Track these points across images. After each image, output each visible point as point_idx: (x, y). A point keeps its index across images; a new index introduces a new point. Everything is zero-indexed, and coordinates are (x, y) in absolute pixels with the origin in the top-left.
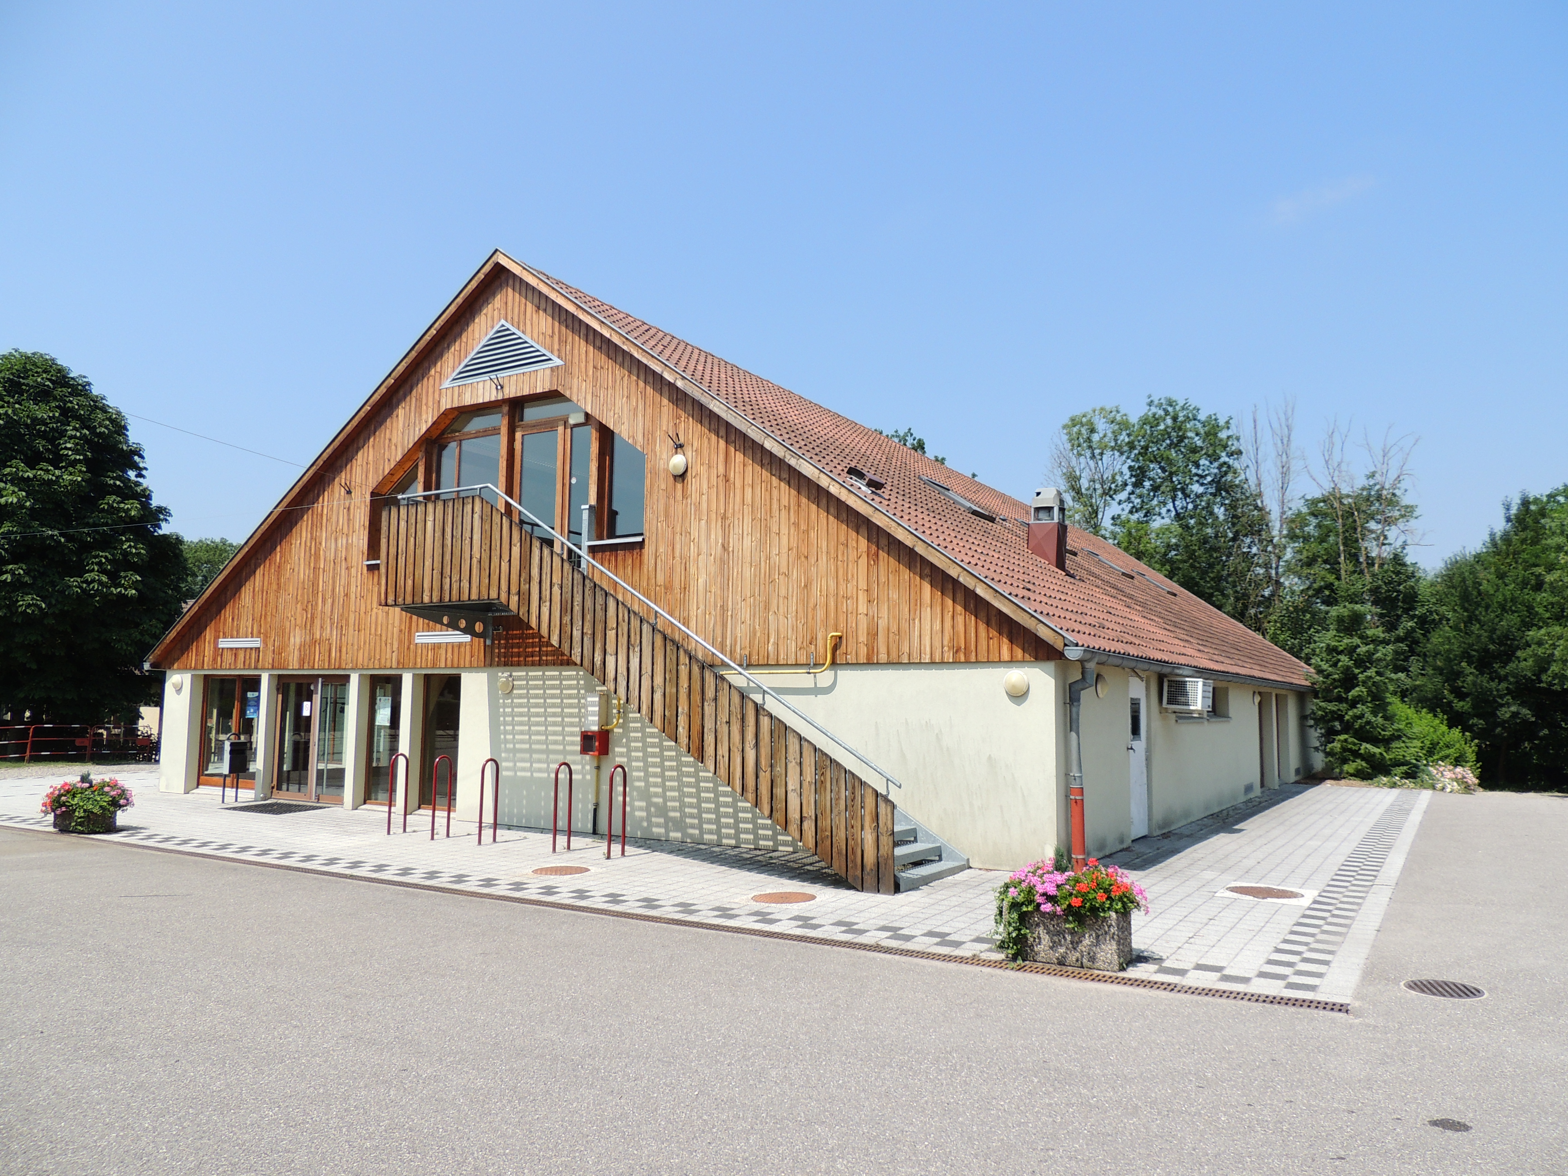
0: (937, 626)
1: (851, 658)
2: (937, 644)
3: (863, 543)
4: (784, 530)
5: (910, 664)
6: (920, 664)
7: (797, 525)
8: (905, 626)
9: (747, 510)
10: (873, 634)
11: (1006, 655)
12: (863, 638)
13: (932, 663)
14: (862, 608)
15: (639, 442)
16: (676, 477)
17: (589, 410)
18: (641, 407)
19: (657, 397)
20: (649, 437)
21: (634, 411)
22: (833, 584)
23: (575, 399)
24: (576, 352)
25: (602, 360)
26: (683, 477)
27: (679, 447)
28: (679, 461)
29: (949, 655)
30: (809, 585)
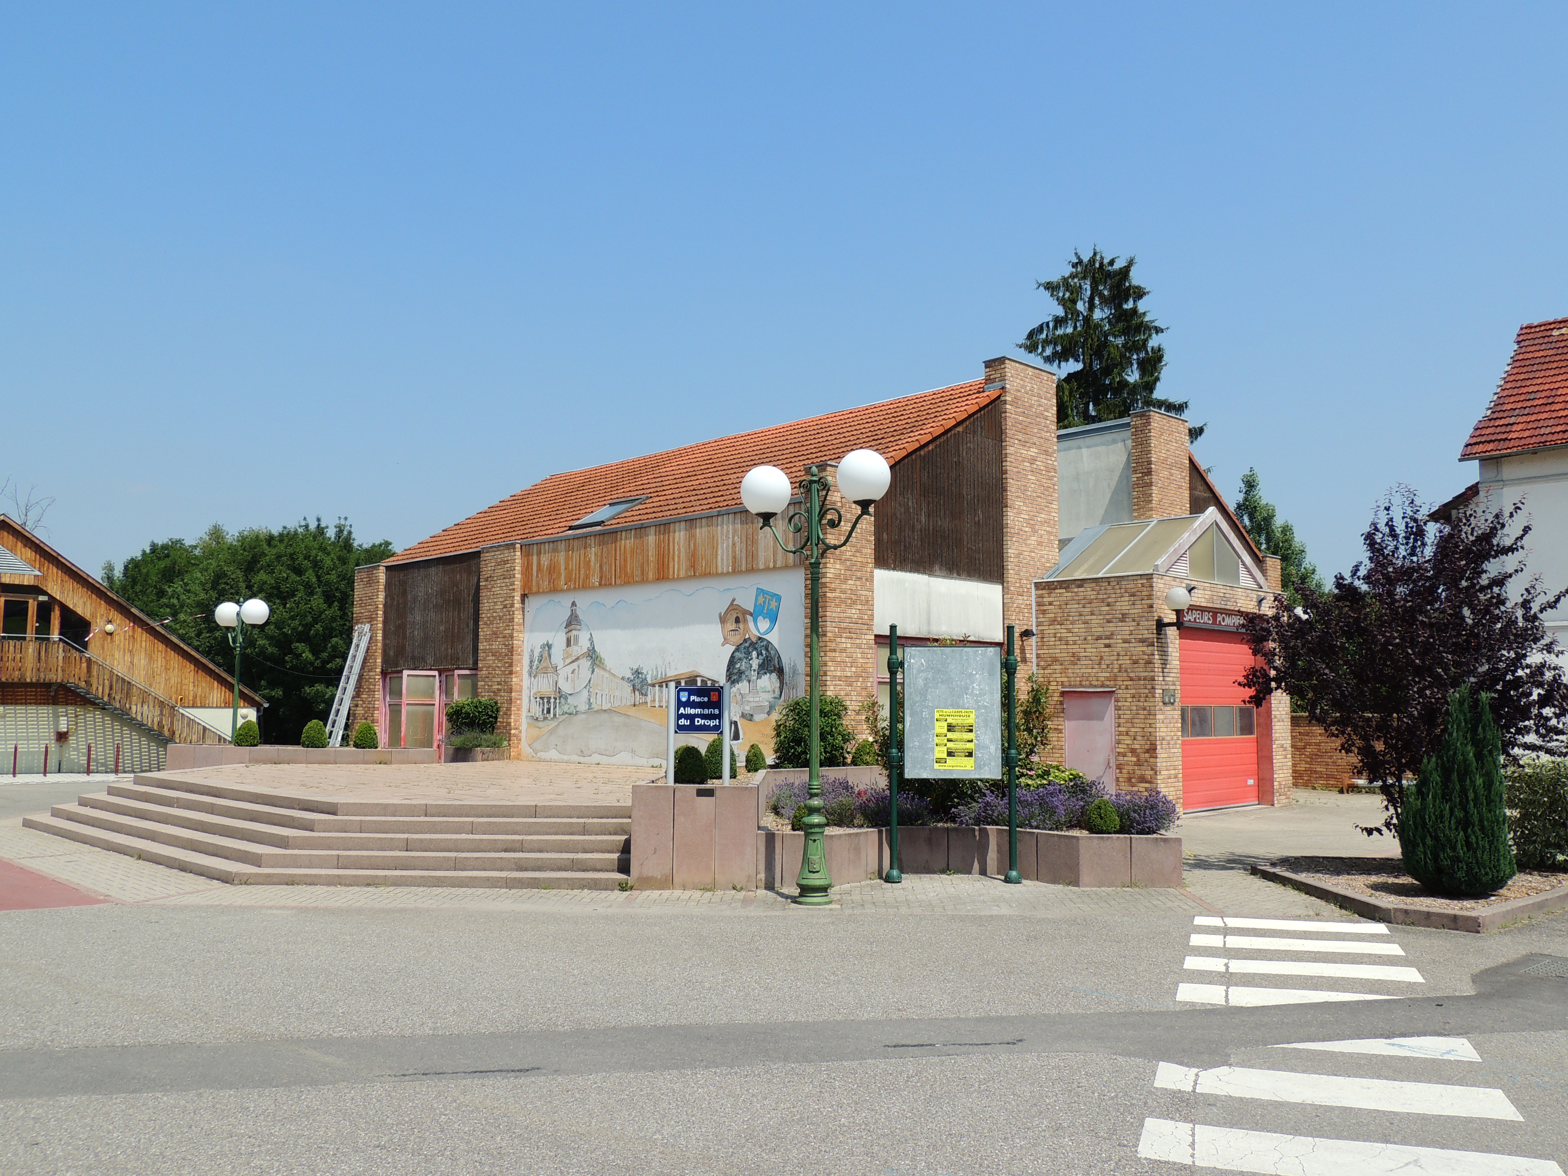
0: (219, 695)
1: (186, 705)
2: (215, 701)
3: (193, 667)
4: (160, 660)
5: (209, 707)
6: (212, 707)
7: (165, 658)
8: (207, 694)
9: (143, 650)
10: (195, 697)
11: (242, 705)
12: (191, 698)
13: (217, 707)
14: (191, 688)
15: (88, 616)
16: (107, 633)
17: (58, 598)
18: (89, 602)
19: (99, 600)
20: (94, 615)
21: (85, 603)
22: (180, 680)
23: (49, 592)
24: (50, 571)
25: (66, 578)
26: (111, 634)
27: (110, 622)
28: (109, 628)
29: (223, 705)
30: (169, 679)
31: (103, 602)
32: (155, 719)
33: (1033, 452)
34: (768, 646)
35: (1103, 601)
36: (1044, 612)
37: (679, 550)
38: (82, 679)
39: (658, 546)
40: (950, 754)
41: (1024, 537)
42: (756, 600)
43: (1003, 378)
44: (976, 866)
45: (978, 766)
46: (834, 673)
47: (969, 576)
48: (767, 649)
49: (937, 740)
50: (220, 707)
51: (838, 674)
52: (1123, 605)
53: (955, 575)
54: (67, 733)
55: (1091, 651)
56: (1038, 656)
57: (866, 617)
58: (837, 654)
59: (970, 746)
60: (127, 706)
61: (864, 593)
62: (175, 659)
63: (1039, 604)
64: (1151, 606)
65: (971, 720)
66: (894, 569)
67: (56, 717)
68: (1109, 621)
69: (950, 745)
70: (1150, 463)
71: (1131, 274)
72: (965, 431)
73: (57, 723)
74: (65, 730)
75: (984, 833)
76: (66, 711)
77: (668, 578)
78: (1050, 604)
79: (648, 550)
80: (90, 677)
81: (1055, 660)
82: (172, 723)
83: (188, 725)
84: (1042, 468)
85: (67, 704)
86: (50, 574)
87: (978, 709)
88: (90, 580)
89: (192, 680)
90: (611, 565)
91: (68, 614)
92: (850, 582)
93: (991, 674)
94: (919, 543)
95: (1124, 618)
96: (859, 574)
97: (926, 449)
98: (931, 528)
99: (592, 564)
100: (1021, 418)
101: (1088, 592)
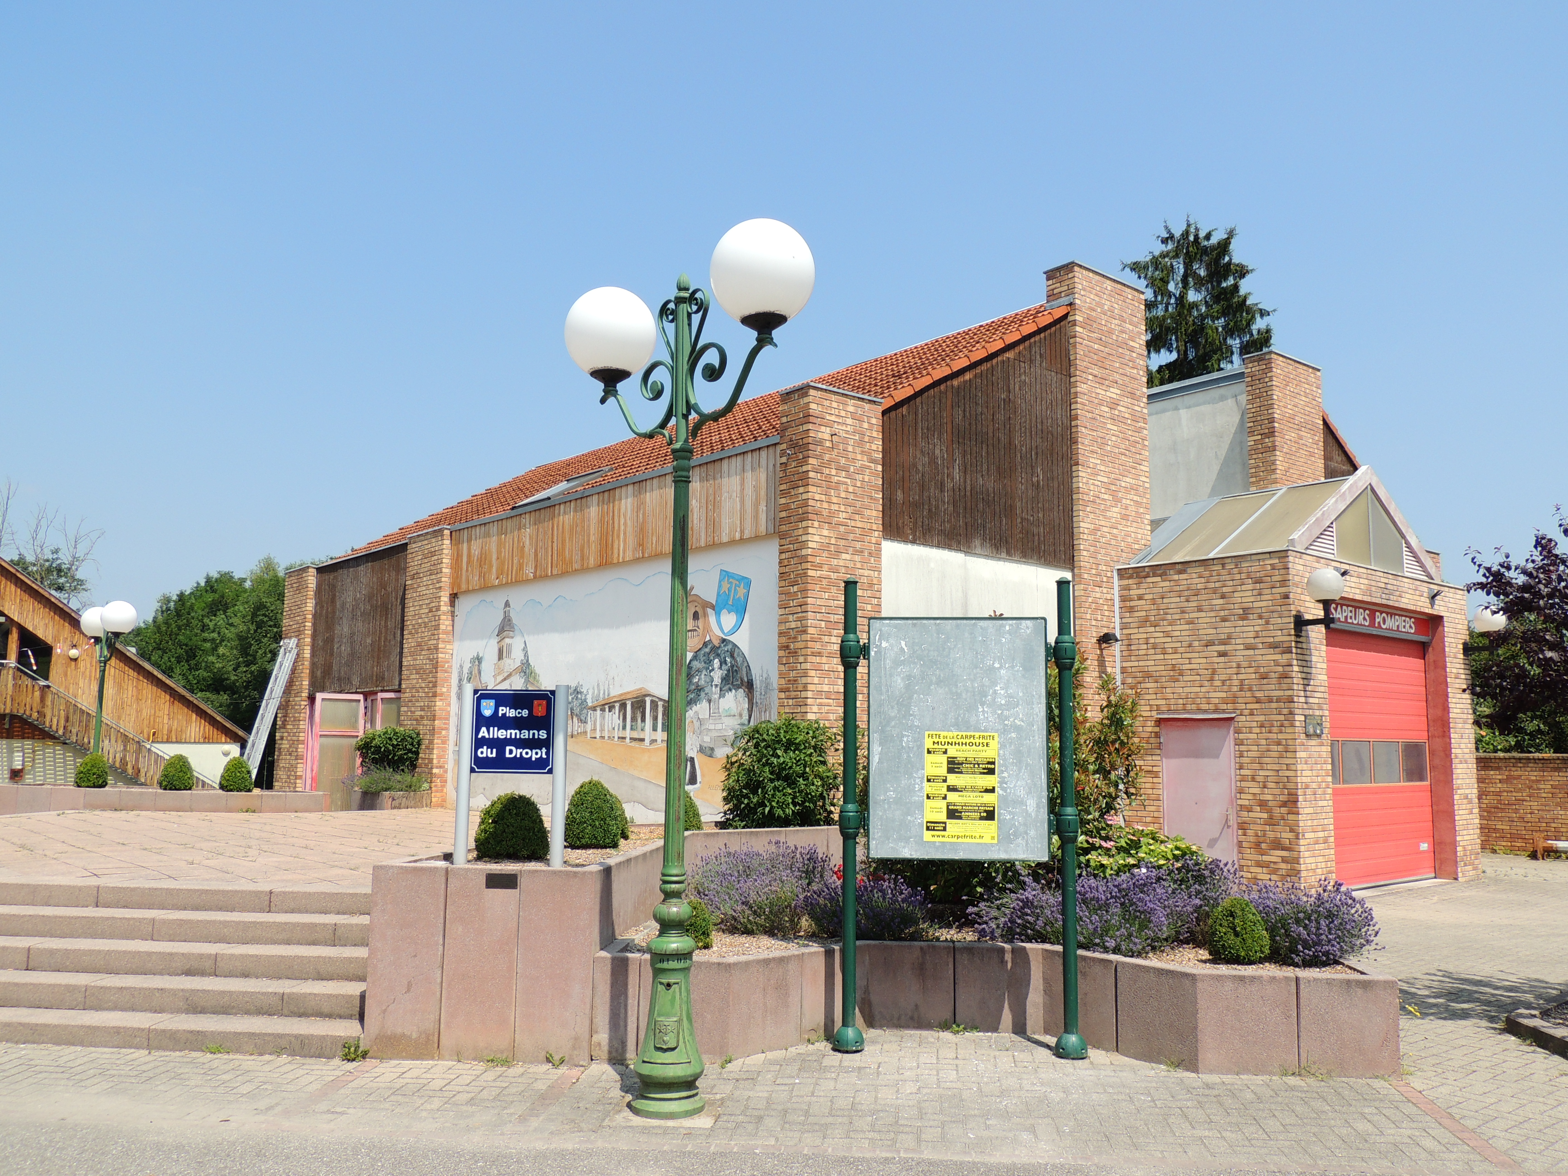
0: (197, 729)
1: (160, 740)
2: (197, 736)
3: (168, 697)
4: (130, 689)
5: (186, 742)
6: (190, 743)
7: (137, 687)
8: (184, 728)
9: (111, 678)
10: (170, 731)
11: (223, 740)
12: (165, 732)
13: (195, 742)
14: (166, 721)
15: (49, 640)
16: (71, 659)
17: (16, 619)
18: (51, 624)
19: (62, 621)
20: (56, 639)
21: (46, 625)
22: (153, 712)
23: (6, 612)
24: (8, 589)
25: (26, 597)
26: (76, 660)
27: (74, 646)
28: (74, 653)
29: (201, 740)
30: (141, 711)
31: (67, 624)
32: (117, 755)
33: (1114, 393)
34: (734, 650)
35: (1215, 591)
36: (1131, 610)
37: (625, 524)
38: (34, 710)
39: (601, 521)
40: (953, 814)
41: (1102, 507)
42: (720, 586)
43: (1071, 292)
44: (1007, 1017)
45: (1004, 838)
46: (819, 688)
47: (1025, 556)
48: (732, 656)
49: (928, 788)
50: (199, 743)
51: (826, 688)
52: (1245, 596)
53: (1004, 555)
54: (21, 771)
55: (1199, 662)
56: (1123, 670)
57: (869, 607)
58: (824, 660)
59: (989, 798)
60: (86, 740)
61: (866, 573)
62: (148, 690)
63: (1123, 599)
64: (1286, 597)
65: (991, 752)
66: (913, 542)
67: (11, 752)
68: (1224, 620)
69: (953, 797)
70: (1272, 420)
71: (1231, 247)
72: (1019, 358)
73: (11, 760)
74: (20, 767)
75: (1021, 956)
76: (22, 747)
77: (612, 564)
78: (1140, 598)
79: (589, 526)
80: (43, 707)
81: (1147, 675)
82: (137, 759)
83: (156, 762)
84: (1127, 416)
85: (23, 738)
86: (7, 593)
87: (1004, 731)
88: (53, 600)
89: (166, 712)
90: (546, 550)
91: (28, 639)
92: (844, 556)
93: (1028, 668)
94: (951, 508)
95: (1245, 615)
96: (858, 545)
97: (961, 379)
98: (968, 488)
99: (526, 549)
100: (1096, 346)
101: (1193, 579)
